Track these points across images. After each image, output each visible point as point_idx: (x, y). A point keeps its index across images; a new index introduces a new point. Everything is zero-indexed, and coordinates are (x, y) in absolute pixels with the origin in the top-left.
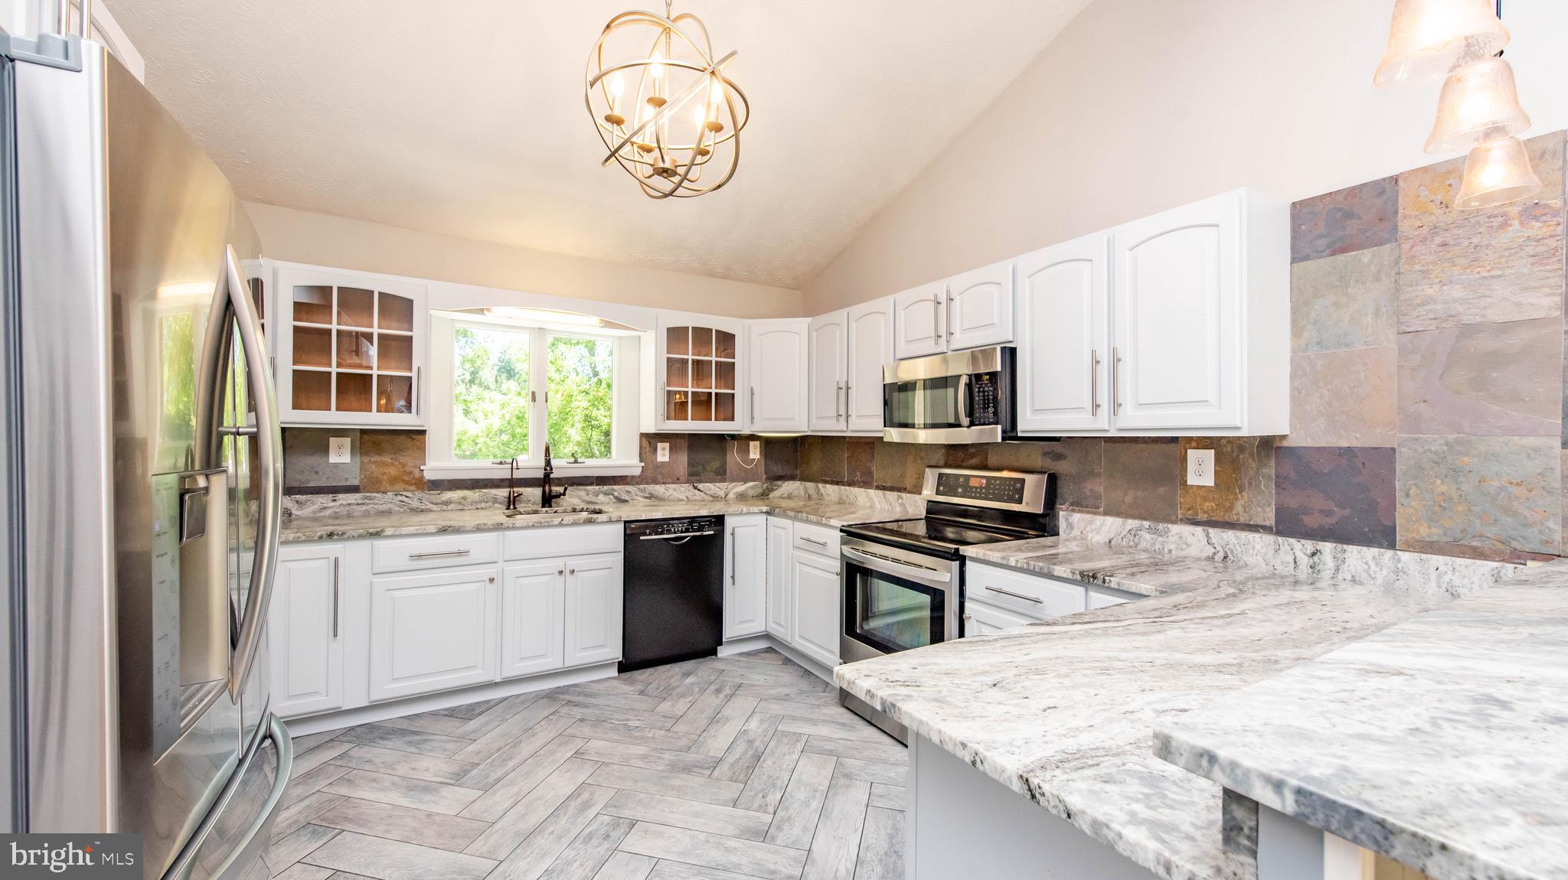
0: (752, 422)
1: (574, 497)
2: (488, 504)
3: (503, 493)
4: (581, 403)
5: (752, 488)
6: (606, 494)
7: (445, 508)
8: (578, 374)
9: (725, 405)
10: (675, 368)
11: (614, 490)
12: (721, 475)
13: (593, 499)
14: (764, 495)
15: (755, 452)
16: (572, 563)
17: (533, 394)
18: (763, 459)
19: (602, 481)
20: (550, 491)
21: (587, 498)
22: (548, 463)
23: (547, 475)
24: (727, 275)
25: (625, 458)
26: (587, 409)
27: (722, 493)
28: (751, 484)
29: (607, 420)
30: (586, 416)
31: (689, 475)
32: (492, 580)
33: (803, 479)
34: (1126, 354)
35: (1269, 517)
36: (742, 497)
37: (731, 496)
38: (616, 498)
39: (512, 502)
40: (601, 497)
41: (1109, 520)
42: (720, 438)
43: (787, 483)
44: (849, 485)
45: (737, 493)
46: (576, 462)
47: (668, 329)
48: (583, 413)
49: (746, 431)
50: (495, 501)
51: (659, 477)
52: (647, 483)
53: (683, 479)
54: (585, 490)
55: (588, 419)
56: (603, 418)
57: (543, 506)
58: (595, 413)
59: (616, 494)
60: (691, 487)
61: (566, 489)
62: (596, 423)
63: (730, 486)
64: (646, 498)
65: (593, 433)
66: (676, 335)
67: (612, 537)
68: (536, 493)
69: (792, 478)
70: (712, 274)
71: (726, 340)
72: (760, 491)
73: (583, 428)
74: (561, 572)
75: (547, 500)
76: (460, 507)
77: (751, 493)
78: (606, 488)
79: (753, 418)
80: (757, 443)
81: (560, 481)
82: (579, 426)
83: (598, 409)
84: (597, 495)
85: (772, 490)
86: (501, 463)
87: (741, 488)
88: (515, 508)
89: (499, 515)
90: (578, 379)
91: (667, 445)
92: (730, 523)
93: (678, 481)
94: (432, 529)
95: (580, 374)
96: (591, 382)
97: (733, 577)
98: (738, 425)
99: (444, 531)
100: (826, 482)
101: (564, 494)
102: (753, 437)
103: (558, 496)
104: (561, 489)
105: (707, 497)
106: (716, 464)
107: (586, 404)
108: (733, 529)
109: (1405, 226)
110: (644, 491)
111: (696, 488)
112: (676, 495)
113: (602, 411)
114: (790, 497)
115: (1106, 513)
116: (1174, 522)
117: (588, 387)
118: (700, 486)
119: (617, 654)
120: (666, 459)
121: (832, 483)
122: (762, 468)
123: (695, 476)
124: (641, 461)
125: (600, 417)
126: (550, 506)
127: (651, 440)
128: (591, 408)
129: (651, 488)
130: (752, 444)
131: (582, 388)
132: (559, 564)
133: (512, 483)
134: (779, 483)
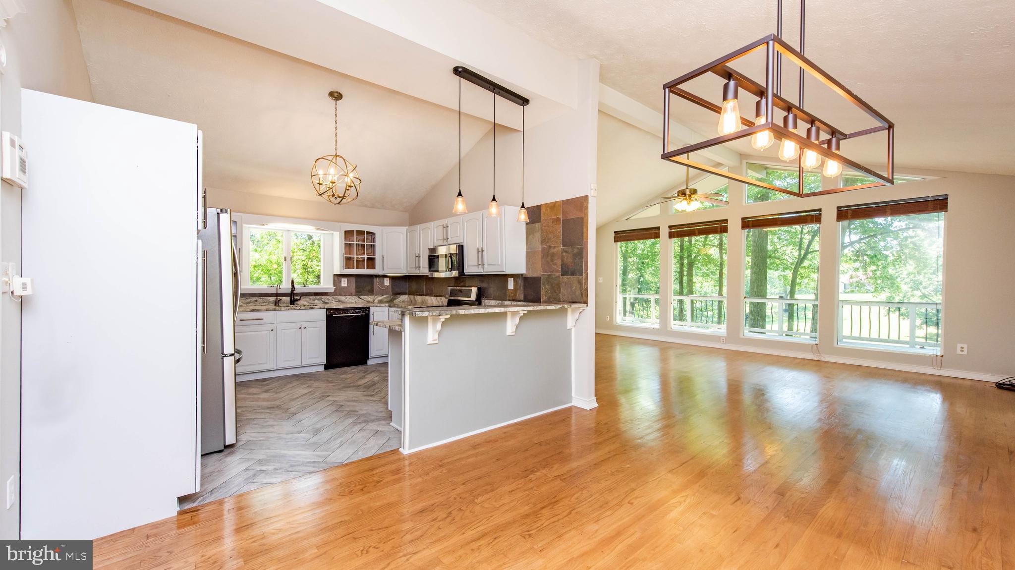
0: (383, 270)
1: (303, 301)
2: (266, 304)
3: (273, 299)
4: (300, 256)
5: (385, 298)
6: (318, 300)
7: (248, 305)
8: (297, 238)
9: (371, 262)
10: (348, 246)
11: (322, 298)
12: (371, 292)
13: (313, 302)
14: (391, 301)
15: (387, 282)
16: (304, 325)
17: (285, 258)
18: (391, 286)
19: (316, 294)
20: (294, 298)
21: (310, 302)
22: (293, 286)
23: (292, 292)
24: (373, 206)
25: (327, 285)
26: (304, 261)
27: (372, 300)
28: (385, 296)
29: (318, 268)
30: (304, 265)
31: (356, 292)
32: (272, 330)
33: (409, 294)
34: (485, 249)
35: (522, 297)
36: (381, 302)
37: (376, 301)
38: (323, 301)
39: (277, 303)
40: (316, 301)
41: (493, 301)
42: (371, 276)
43: (402, 296)
44: (425, 296)
45: (379, 300)
46: (305, 286)
47: (345, 231)
48: (302, 263)
49: (381, 273)
50: (269, 302)
51: (343, 293)
52: (337, 295)
53: (354, 294)
54: (309, 298)
55: (305, 267)
56: (316, 267)
57: (291, 304)
58: (310, 263)
59: (323, 300)
60: (357, 298)
61: (300, 298)
62: (311, 270)
63: (375, 297)
64: (337, 302)
65: (309, 277)
66: (348, 234)
67: (321, 315)
68: (288, 299)
69: (404, 294)
70: (366, 206)
71: (371, 234)
72: (389, 299)
73: (302, 274)
74: (300, 328)
75: (293, 302)
76: (254, 305)
77: (385, 300)
78: (318, 297)
79: (383, 268)
80: (388, 279)
81: (297, 294)
82: (299, 272)
83: (312, 261)
84: (314, 301)
85: (395, 299)
86: (271, 287)
87: (380, 298)
88: (278, 305)
89: (272, 306)
90: (298, 241)
91: (346, 279)
92: (372, 310)
93: (351, 295)
94: (249, 310)
95: (300, 237)
96: (307, 243)
97: (373, 332)
98: (377, 271)
99: (253, 311)
100: (418, 295)
101: (300, 300)
102: (384, 276)
103: (297, 300)
104: (299, 298)
105: (364, 302)
106: (369, 288)
107: (304, 258)
108: (373, 313)
109: (542, 218)
110: (336, 299)
111: (359, 298)
112: (350, 300)
113: (315, 262)
114: (403, 302)
115: (493, 300)
116: (506, 301)
117: (305, 246)
118: (361, 297)
119: (324, 361)
120: (346, 285)
121: (420, 295)
122: (390, 290)
123: (359, 292)
124: (334, 286)
125: (314, 266)
126: (294, 304)
127: (338, 277)
128: (307, 260)
129: (339, 298)
130: (385, 279)
131: (302, 247)
132: (299, 325)
133: (277, 295)
134: (398, 296)
